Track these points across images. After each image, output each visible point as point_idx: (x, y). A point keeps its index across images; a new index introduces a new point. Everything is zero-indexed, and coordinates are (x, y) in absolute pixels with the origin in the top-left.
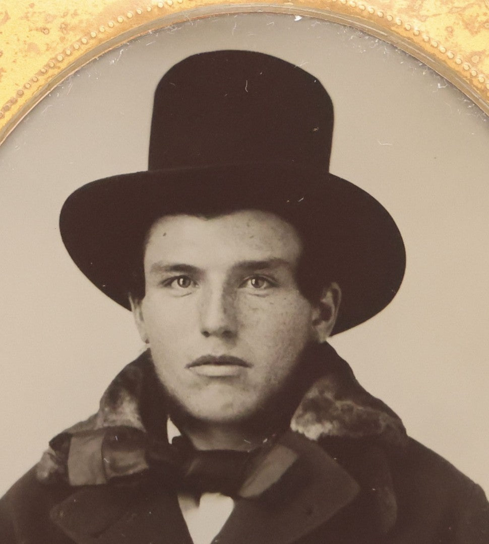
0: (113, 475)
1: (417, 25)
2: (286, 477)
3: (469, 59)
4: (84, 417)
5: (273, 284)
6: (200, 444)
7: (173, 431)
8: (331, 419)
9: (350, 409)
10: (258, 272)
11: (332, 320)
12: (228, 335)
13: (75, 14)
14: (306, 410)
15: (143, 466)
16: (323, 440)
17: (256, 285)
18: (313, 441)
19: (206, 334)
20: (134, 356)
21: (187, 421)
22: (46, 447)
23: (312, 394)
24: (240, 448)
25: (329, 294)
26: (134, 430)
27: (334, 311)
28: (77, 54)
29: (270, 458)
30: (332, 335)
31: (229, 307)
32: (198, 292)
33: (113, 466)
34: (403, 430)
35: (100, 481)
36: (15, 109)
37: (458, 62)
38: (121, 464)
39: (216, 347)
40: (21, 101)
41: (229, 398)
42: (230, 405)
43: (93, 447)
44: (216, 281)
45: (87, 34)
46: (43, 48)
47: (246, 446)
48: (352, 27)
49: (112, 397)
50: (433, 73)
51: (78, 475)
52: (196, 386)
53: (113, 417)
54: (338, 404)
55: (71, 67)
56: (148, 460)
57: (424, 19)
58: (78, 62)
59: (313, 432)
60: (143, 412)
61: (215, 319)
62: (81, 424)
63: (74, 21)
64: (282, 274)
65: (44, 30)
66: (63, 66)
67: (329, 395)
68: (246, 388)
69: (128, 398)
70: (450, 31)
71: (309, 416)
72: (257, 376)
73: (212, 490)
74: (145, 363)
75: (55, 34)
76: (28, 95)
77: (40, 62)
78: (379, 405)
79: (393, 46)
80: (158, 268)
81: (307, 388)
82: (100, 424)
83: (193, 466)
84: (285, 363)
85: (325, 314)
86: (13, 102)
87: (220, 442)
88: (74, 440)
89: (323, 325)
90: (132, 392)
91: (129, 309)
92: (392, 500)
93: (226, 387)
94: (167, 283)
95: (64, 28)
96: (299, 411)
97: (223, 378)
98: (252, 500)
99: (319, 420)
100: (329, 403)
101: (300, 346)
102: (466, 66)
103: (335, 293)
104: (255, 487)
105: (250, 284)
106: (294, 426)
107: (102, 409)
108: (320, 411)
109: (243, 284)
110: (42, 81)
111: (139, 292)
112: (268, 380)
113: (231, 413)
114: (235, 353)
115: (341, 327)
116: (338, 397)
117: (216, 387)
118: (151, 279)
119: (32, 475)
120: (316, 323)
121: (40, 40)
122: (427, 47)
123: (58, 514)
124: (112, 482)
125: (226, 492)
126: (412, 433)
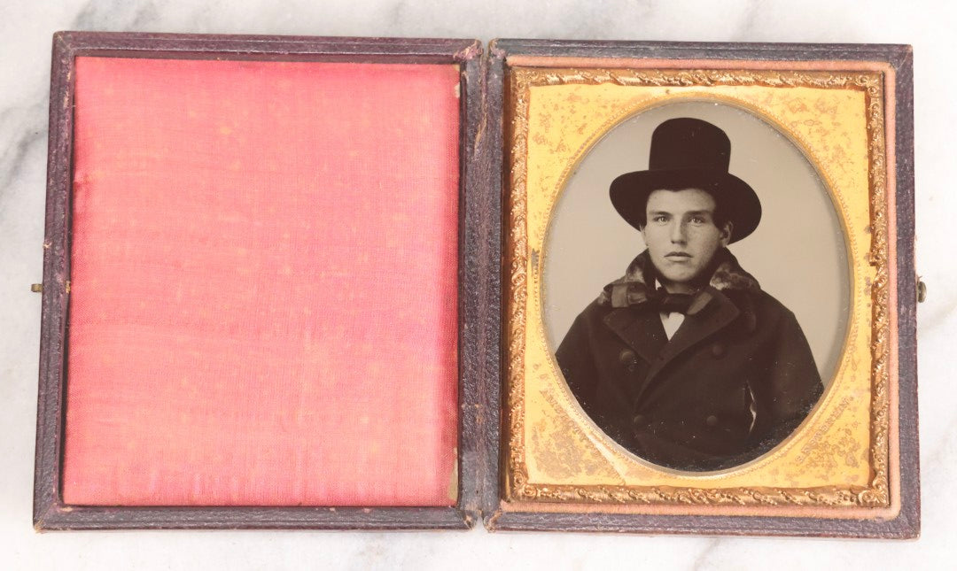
0: (631, 303)
1: (769, 109)
2: (708, 306)
3: (791, 124)
4: (619, 278)
5: (703, 221)
6: (670, 291)
7: (658, 285)
8: (727, 282)
9: (736, 277)
10: (697, 216)
11: (729, 238)
12: (683, 243)
13: (618, 100)
14: (717, 277)
15: (645, 300)
16: (724, 290)
17: (696, 222)
18: (719, 291)
19: (673, 242)
20: (641, 251)
21: (664, 280)
22: (602, 290)
23: (720, 270)
24: (687, 293)
25: (727, 227)
26: (641, 284)
27: (729, 234)
28: (619, 118)
29: (700, 298)
30: (728, 244)
31: (684, 231)
32: (670, 224)
33: (632, 300)
34: (759, 287)
35: (625, 305)
36: (591, 141)
37: (787, 125)
38: (635, 298)
39: (677, 248)
40: (594, 138)
41: (683, 271)
42: (683, 274)
43: (623, 291)
44: (678, 219)
45: (623, 109)
46: (604, 114)
47: (690, 292)
48: (740, 109)
49: (631, 269)
50: (775, 130)
51: (616, 303)
52: (669, 265)
53: (632, 278)
54: (731, 275)
55: (616, 124)
56: (647, 297)
57: (771, 106)
58: (621, 120)
59: (720, 287)
60: (645, 276)
61: (677, 236)
62: (618, 281)
63: (618, 103)
64: (707, 217)
65: (605, 107)
66: (613, 123)
67: (727, 271)
68: (690, 267)
69: (638, 270)
70: (783, 112)
71: (717, 280)
72: (695, 261)
73: (675, 311)
74: (646, 254)
75: (609, 109)
76: (597, 135)
77: (603, 121)
78: (749, 276)
79: (758, 118)
80: (652, 213)
81: (717, 267)
82: (626, 281)
83: (667, 300)
84: (708, 256)
85: (726, 235)
86: (591, 138)
87: (678, 290)
88: (614, 287)
89: (724, 240)
90: (641, 267)
91: (639, 230)
92: (754, 317)
93: (682, 266)
94: (656, 220)
95: (614, 106)
96: (713, 277)
97: (680, 262)
98: (692, 316)
99: (722, 281)
100: (727, 275)
101: (714, 248)
102: (790, 127)
103: (730, 226)
104: (694, 310)
105: (693, 222)
106: (711, 284)
107: (627, 274)
108: (723, 277)
109: (690, 221)
110: (604, 129)
111: (644, 224)
112: (700, 263)
113: (684, 277)
114: (686, 251)
115: (733, 241)
116: (731, 271)
117: (677, 266)
118: (649, 217)
119: (596, 302)
120: (722, 239)
121: (603, 111)
122: (773, 119)
123: (607, 320)
124: (631, 306)
125: (681, 312)
126: (763, 288)
